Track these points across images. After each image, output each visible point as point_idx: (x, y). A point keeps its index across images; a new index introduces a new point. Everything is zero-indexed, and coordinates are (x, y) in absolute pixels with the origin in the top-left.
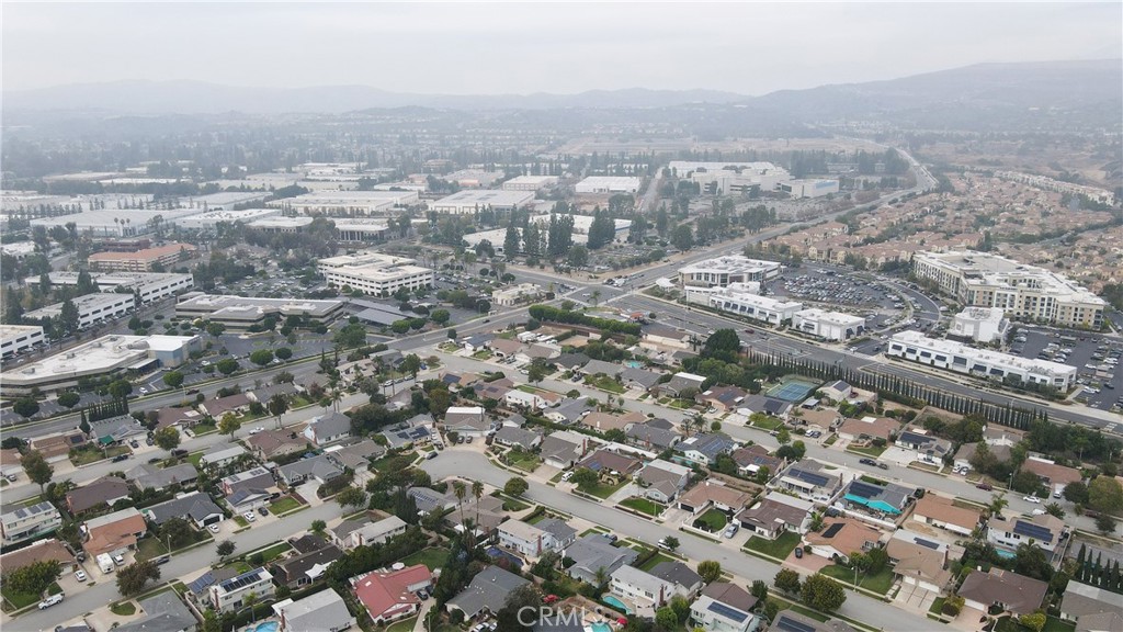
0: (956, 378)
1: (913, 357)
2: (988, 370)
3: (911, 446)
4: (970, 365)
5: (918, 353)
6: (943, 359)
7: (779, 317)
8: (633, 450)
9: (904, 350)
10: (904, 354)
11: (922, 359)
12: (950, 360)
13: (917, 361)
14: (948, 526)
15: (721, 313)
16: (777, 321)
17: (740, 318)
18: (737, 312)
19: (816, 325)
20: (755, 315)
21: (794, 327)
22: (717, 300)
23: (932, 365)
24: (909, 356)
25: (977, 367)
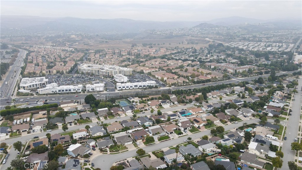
0: (137, 90)
1: (124, 89)
2: (142, 86)
3: (164, 103)
4: (138, 86)
5: (126, 87)
6: (132, 87)
7: (81, 90)
9: (122, 88)
11: (127, 88)
12: (133, 87)
15: (59, 94)
16: (81, 91)
17: (68, 93)
18: (65, 92)
19: (95, 88)
20: (72, 91)
21: (87, 91)
22: (54, 91)
23: (129, 89)
25: (140, 86)
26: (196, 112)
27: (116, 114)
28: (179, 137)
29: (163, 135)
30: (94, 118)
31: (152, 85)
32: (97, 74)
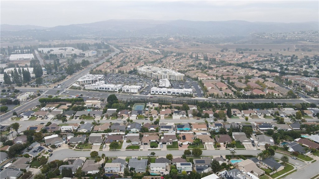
0: (169, 96)
1: (157, 93)
2: (176, 93)
3: (177, 114)
4: (172, 93)
5: (159, 92)
6: (165, 92)
8: (115, 133)
9: (155, 92)
10: (155, 93)
11: (160, 94)
12: (166, 92)
13: (159, 94)
14: (202, 129)
15: (99, 91)
16: (117, 90)
17: (106, 91)
18: (104, 90)
19: (130, 90)
20: (110, 90)
21: (123, 91)
22: (96, 87)
23: (162, 94)
24: (156, 93)
25: (173, 93)
26: (197, 129)
27: (121, 116)
28: (149, 150)
29: (136, 144)
30: (99, 116)
31: (187, 94)
32: (150, 76)
